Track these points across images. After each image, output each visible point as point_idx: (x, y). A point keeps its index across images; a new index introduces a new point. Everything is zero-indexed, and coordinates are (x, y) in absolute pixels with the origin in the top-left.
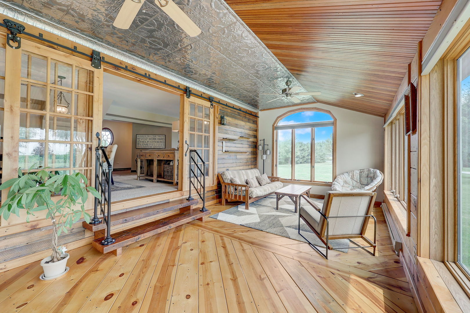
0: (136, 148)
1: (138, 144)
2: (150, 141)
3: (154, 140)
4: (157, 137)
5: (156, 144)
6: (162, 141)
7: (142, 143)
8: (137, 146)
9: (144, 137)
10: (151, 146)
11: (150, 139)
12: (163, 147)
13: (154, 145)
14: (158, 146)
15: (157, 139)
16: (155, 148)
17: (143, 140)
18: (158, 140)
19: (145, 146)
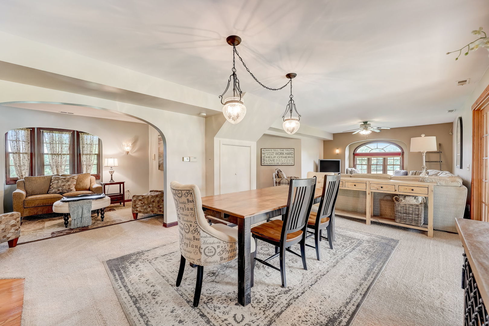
0: (261, 165)
1: (263, 160)
2: (277, 156)
3: (281, 155)
4: (285, 151)
5: (283, 159)
6: (290, 156)
7: (267, 159)
8: (262, 162)
9: (270, 152)
10: (278, 162)
11: (277, 154)
12: (292, 163)
13: (281, 161)
14: (286, 162)
15: (284, 154)
16: (283, 164)
17: (268, 156)
18: (286, 155)
19: (271, 162)
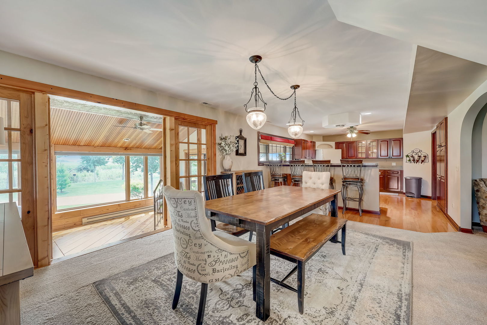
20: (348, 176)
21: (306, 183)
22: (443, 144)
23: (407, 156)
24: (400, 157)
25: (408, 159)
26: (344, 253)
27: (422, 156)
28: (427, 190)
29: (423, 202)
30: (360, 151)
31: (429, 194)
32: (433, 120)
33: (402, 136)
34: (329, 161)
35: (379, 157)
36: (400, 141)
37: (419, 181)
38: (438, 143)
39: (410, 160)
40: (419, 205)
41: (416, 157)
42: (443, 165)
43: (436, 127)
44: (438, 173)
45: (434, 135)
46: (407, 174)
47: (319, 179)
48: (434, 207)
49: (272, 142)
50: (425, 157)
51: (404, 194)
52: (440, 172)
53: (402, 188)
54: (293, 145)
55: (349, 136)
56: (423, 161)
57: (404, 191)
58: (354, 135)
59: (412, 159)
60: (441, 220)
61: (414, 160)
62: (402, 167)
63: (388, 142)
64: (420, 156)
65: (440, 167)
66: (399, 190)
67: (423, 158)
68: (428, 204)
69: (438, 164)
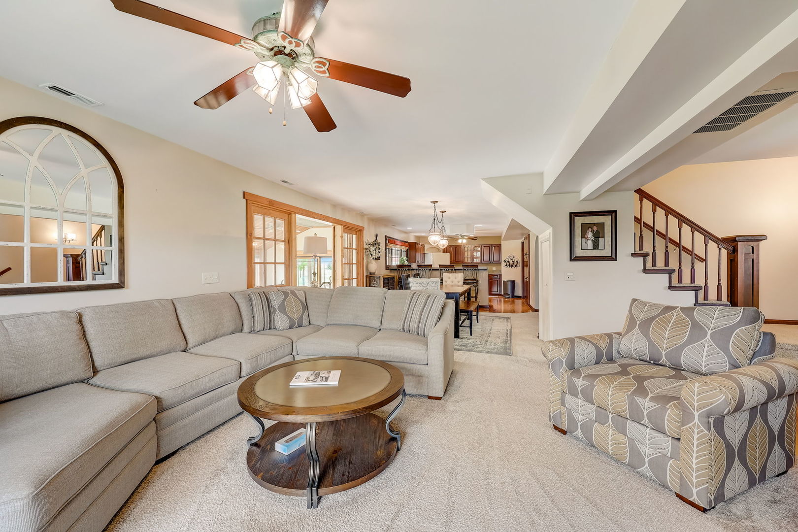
20: (467, 278)
21: (446, 282)
22: (528, 254)
23: (505, 261)
24: (499, 263)
25: (505, 264)
26: (478, 322)
27: (515, 261)
28: (519, 292)
29: (516, 301)
30: (466, 255)
31: (520, 295)
32: (522, 235)
33: (501, 242)
34: (431, 265)
35: (483, 262)
36: (499, 247)
37: (513, 282)
38: (525, 252)
39: (506, 265)
40: (513, 302)
41: (511, 263)
42: (527, 269)
43: (523, 239)
44: (525, 276)
45: (523, 243)
46: (505, 278)
47: (456, 278)
48: (523, 303)
49: (395, 246)
50: (517, 262)
51: (503, 295)
52: (526, 275)
53: (501, 291)
54: (407, 248)
55: (460, 241)
56: (516, 266)
57: (503, 294)
58: (465, 241)
59: (508, 264)
60: (526, 308)
61: (509, 265)
62: (501, 271)
63: (489, 247)
64: (513, 262)
65: (526, 269)
66: (498, 293)
67: (515, 264)
68: (519, 302)
69: (525, 268)
